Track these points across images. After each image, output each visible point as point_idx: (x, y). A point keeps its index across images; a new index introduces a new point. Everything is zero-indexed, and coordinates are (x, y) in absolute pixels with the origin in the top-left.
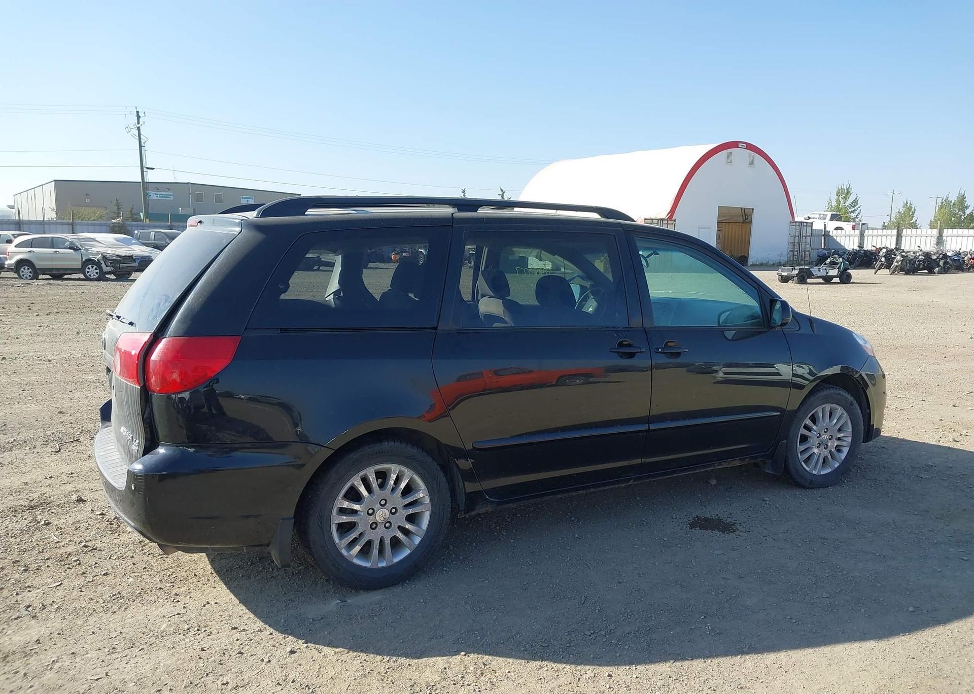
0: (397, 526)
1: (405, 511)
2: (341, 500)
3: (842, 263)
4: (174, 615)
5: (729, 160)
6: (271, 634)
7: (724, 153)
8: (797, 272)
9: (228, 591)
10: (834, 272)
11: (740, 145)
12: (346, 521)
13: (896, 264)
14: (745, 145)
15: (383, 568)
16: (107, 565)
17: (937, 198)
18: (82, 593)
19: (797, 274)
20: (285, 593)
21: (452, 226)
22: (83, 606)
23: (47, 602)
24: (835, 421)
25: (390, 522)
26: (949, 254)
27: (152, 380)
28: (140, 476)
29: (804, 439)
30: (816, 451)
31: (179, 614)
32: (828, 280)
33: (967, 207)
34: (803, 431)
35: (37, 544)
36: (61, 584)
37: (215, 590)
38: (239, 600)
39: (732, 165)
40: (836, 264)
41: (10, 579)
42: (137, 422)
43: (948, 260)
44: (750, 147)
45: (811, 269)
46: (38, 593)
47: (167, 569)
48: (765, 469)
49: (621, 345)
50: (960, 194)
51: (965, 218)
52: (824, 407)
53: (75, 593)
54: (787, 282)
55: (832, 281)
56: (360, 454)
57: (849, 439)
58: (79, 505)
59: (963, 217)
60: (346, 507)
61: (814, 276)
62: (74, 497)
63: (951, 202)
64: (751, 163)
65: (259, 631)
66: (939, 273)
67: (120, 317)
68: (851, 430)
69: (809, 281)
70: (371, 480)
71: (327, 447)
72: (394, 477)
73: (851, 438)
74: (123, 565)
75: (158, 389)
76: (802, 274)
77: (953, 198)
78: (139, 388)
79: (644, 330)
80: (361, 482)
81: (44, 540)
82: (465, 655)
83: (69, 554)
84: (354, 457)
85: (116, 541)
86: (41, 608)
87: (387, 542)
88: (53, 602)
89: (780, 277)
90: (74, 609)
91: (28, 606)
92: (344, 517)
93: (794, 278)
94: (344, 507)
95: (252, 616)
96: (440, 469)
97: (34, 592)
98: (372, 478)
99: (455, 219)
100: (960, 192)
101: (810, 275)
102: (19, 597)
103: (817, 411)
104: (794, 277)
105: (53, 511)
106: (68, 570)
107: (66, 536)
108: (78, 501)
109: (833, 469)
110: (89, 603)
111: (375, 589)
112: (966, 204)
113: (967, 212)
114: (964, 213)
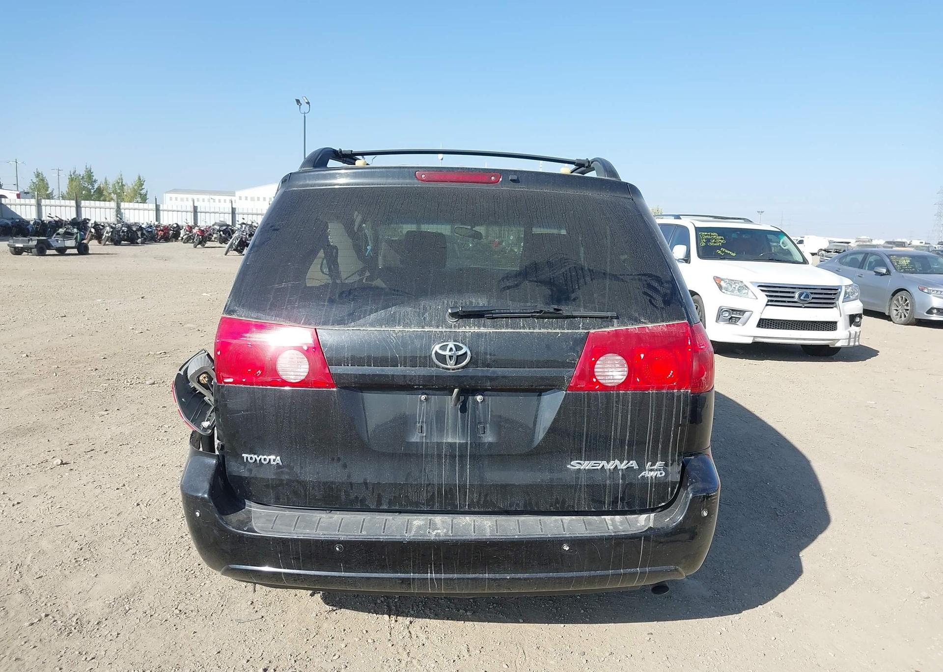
3: (77, 233)
8: (35, 243)
10: (71, 243)
13: (107, 235)
17: (59, 170)
19: (36, 245)
26: (143, 226)
32: (62, 251)
33: (95, 181)
40: (72, 234)
43: (144, 232)
45: (49, 240)
50: (87, 169)
51: (95, 191)
54: (20, 255)
55: (66, 253)
59: (92, 191)
61: (53, 247)
63: (80, 175)
66: (143, 243)
69: (48, 252)
76: (41, 245)
77: (81, 172)
89: (13, 249)
93: (33, 250)
100: (87, 167)
101: (49, 247)
104: (31, 249)
112: (94, 178)
113: (96, 186)
114: (93, 187)
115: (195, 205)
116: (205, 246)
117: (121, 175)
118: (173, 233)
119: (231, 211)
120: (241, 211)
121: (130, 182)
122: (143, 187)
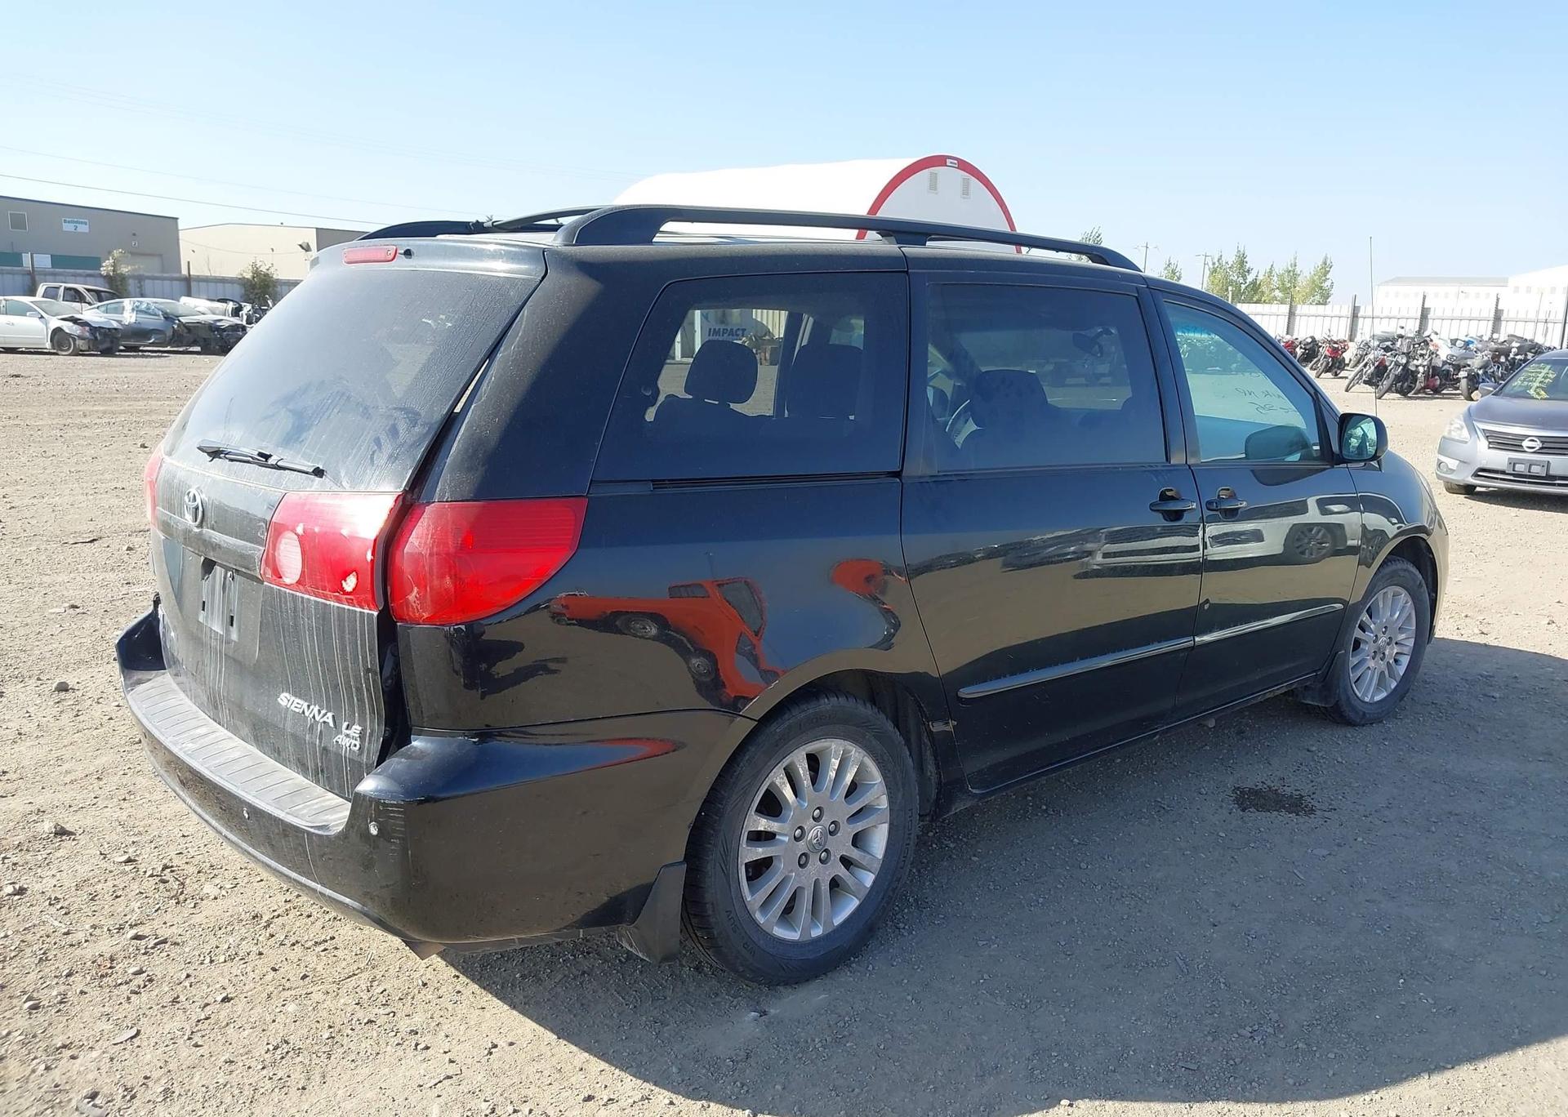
0: (839, 857)
1: (851, 826)
2: (755, 817)
4: (440, 1082)
5: (933, 186)
6: (672, 1103)
7: (925, 173)
9: (515, 1012)
11: (949, 161)
12: (763, 856)
14: (956, 162)
15: (819, 939)
16: (218, 978)
18: (201, 1051)
20: (635, 1007)
21: (907, 272)
22: (221, 1081)
23: (134, 1080)
24: (1398, 613)
25: (826, 851)
27: (412, 597)
28: (392, 805)
29: (1357, 644)
30: (1372, 664)
31: (449, 1077)
33: (1249, 271)
34: (1358, 633)
35: (23, 941)
36: (138, 1033)
37: (487, 1015)
38: (557, 1035)
39: (937, 194)
41: (9, 1034)
42: (359, 690)
44: (964, 166)
46: (99, 1059)
47: (354, 975)
48: (1304, 698)
49: (1164, 497)
50: (1239, 251)
52: (1386, 592)
53: (185, 1051)
56: (787, 723)
57: (1411, 643)
58: (63, 844)
60: (762, 829)
62: (47, 826)
63: (1227, 263)
64: (966, 192)
65: (643, 1099)
67: (270, 456)
68: (1414, 628)
70: (801, 772)
71: (744, 717)
72: (835, 763)
73: (1413, 640)
74: (252, 975)
75: (426, 615)
77: (1230, 258)
78: (376, 614)
79: (1190, 468)
80: (785, 778)
81: (35, 930)
82: (1071, 1105)
83: (112, 959)
84: (778, 730)
85: (197, 919)
86: (124, 1097)
87: (825, 887)
88: (146, 1078)
90: (204, 1089)
91: (94, 1096)
92: (760, 850)
94: (759, 829)
95: (603, 1065)
96: (903, 742)
97: (86, 1059)
98: (803, 770)
99: (909, 258)
102: (56, 1075)
103: (1377, 598)
105: (15, 860)
106: (134, 997)
107: (79, 918)
108: (56, 834)
109: (1390, 691)
110: (231, 1072)
111: (808, 980)
112: (1248, 266)
113: (1250, 278)
114: (1244, 280)
115: (1426, 306)
116: (1340, 376)
117: (1295, 259)
118: (1303, 354)
119: (1492, 315)
120: (1512, 315)
121: (1307, 270)
122: (1328, 277)
